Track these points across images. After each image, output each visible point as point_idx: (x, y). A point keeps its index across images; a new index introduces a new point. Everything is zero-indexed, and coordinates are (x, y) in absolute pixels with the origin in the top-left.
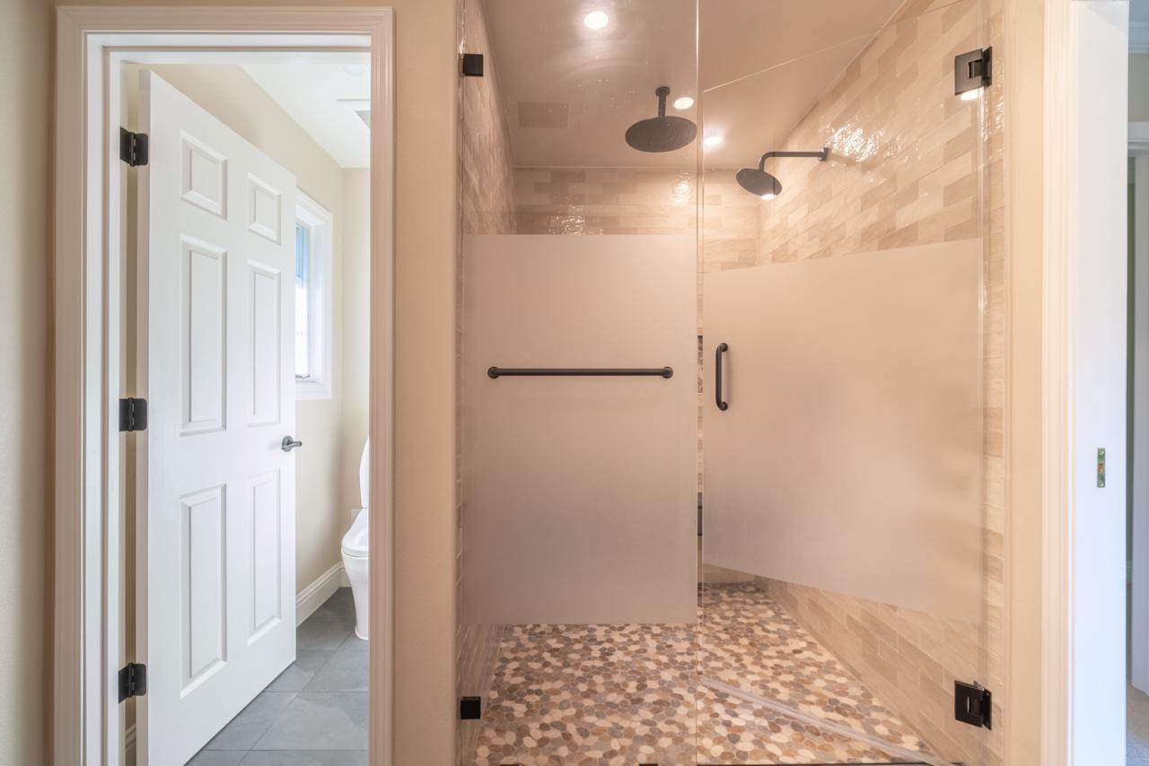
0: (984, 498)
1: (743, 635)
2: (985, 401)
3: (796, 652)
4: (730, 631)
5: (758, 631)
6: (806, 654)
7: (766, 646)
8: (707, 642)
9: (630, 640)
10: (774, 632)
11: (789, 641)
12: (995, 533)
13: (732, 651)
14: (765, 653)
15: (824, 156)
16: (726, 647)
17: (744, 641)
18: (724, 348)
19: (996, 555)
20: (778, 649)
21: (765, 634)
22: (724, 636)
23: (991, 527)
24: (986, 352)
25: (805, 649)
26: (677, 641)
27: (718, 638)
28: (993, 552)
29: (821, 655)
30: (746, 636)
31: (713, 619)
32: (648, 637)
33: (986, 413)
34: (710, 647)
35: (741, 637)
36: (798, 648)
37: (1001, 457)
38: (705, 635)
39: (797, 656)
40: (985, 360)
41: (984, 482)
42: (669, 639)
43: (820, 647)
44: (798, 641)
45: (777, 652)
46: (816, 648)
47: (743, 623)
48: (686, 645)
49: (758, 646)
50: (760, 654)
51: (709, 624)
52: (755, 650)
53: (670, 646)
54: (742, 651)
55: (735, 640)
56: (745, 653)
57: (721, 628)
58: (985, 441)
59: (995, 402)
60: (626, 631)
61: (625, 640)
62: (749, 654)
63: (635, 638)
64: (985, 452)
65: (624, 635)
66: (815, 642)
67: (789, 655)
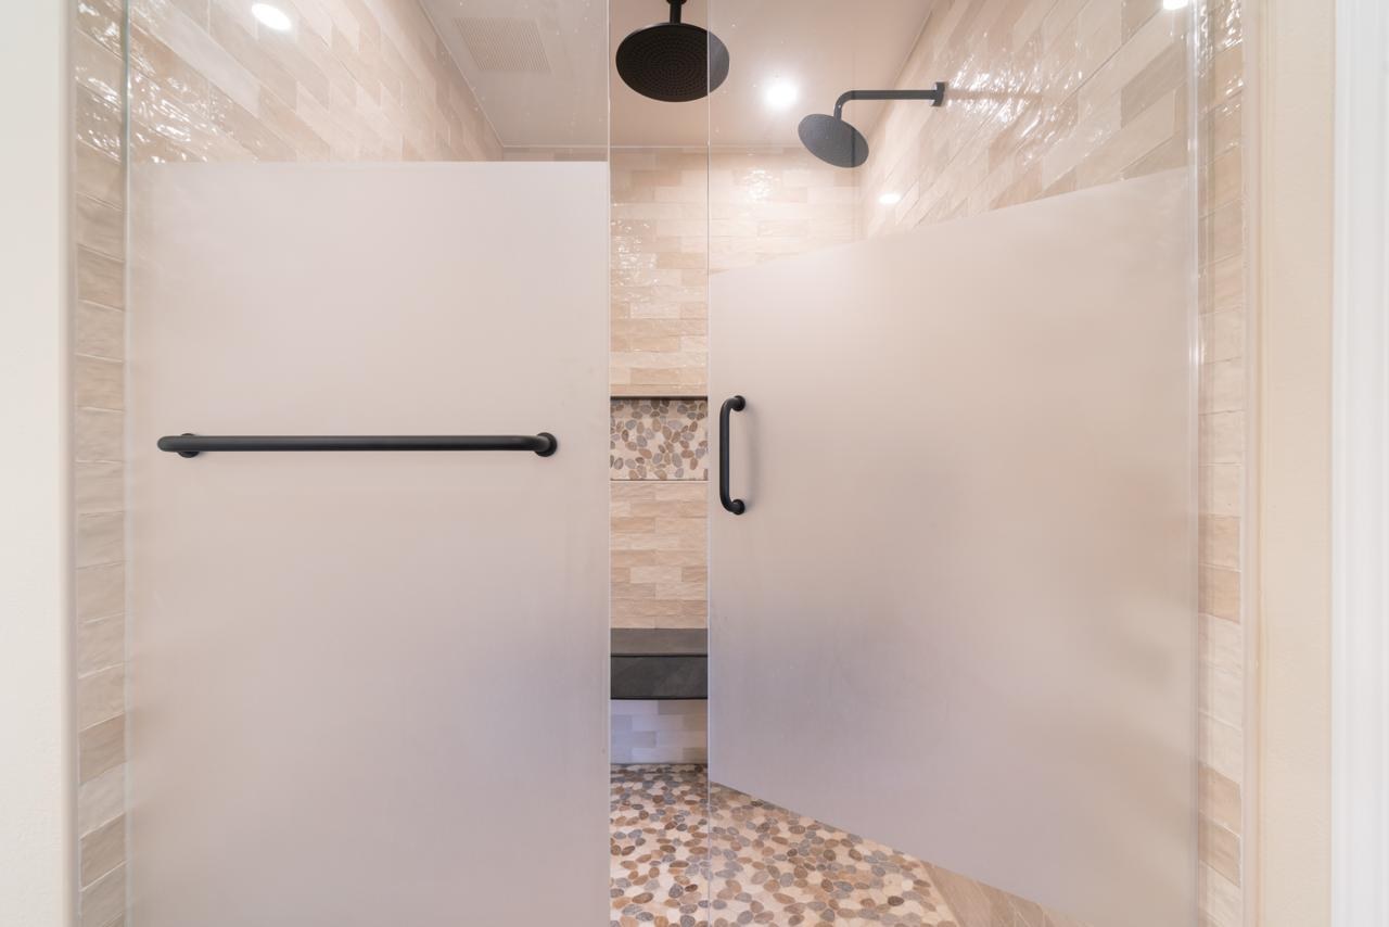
0: (1200, 701)
1: (815, 865)
2: (1203, 504)
3: (895, 901)
4: (798, 856)
5: (842, 857)
6: (910, 906)
7: (847, 889)
8: (754, 880)
9: (634, 875)
10: (866, 859)
11: (886, 878)
12: (1221, 779)
13: (790, 900)
14: (843, 904)
15: (938, 95)
16: (784, 891)
17: (815, 878)
18: (739, 404)
19: (1225, 826)
20: (864, 894)
21: (851, 862)
22: (785, 868)
23: (1214, 762)
24: (1203, 401)
25: (908, 895)
26: (707, 876)
27: (774, 871)
28: (1219, 816)
29: (932, 908)
30: (821, 867)
31: (778, 831)
32: (664, 867)
33: (1204, 526)
34: (755, 890)
35: (813, 869)
36: (897, 894)
37: (1238, 622)
38: (756, 865)
39: (896, 911)
40: (1203, 416)
41: (1200, 670)
42: (696, 873)
43: (933, 890)
44: (901, 877)
45: (863, 902)
46: (928, 893)
47: (822, 840)
48: (719, 885)
49: (836, 888)
50: (834, 905)
51: (768, 843)
52: (827, 896)
53: (693, 888)
54: (808, 898)
55: (800, 875)
56: (809, 905)
57: (783, 850)
58: (1203, 586)
59: (1222, 505)
60: (632, 857)
61: (626, 873)
62: (815, 906)
63: (643, 869)
64: (1202, 608)
65: (626, 865)
66: (929, 881)
67: (881, 908)
